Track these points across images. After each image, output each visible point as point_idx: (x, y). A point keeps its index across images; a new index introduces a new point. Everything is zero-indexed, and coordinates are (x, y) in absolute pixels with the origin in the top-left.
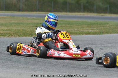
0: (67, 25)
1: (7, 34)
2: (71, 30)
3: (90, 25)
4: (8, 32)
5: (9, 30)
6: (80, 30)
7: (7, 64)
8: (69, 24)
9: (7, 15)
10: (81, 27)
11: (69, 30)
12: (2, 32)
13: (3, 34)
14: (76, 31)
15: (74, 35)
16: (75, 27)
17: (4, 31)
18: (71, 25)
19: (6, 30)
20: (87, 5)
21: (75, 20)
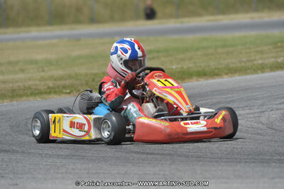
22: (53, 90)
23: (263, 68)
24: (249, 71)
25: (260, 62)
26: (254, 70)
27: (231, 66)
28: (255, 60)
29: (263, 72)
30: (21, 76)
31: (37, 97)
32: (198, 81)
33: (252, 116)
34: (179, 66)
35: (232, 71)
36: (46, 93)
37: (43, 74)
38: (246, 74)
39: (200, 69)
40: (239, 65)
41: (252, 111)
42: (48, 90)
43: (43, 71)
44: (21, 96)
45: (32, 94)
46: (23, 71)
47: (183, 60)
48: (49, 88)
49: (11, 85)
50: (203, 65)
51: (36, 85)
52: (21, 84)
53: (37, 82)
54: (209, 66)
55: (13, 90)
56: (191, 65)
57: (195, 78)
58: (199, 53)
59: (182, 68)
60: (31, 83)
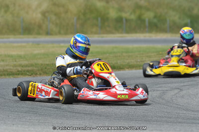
0: (124, 54)
1: (28, 71)
2: (131, 62)
3: (161, 53)
4: (30, 68)
5: (32, 65)
6: (145, 61)
7: (30, 119)
8: (127, 52)
9: (28, 42)
10: (147, 56)
11: (127, 61)
12: (20, 69)
13: (21, 71)
14: (138, 63)
15: (135, 69)
16: (137, 57)
17: (22, 67)
18: (130, 54)
19: (26, 66)
20: (155, 21)
21: (136, 46)
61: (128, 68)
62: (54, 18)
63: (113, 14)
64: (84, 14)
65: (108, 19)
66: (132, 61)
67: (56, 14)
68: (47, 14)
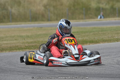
22: (27, 48)
23: (118, 40)
24: (112, 41)
25: (117, 37)
26: (114, 41)
27: (104, 39)
28: (114, 36)
29: (117, 42)
30: (15, 41)
31: (21, 50)
32: (90, 45)
33: (110, 59)
34: (82, 39)
35: (104, 41)
36: (24, 49)
37: (24, 41)
38: (110, 42)
39: (91, 40)
40: (107, 38)
41: (111, 57)
42: (25, 48)
43: (24, 40)
44: (14, 50)
45: (18, 49)
46: (16, 40)
47: (84, 36)
48: (26, 46)
49: (10, 45)
50: (92, 38)
51: (20, 45)
52: (14, 45)
53: (21, 44)
54: (95, 39)
55: (10, 47)
56: (87, 38)
57: (89, 43)
58: (91, 33)
59: (83, 39)
60: (18, 44)
61: (102, 42)
62: (52, 9)
63: (94, 5)
64: (74, 6)
65: (90, 9)
66: (106, 37)
67: (54, 7)
68: (48, 7)
